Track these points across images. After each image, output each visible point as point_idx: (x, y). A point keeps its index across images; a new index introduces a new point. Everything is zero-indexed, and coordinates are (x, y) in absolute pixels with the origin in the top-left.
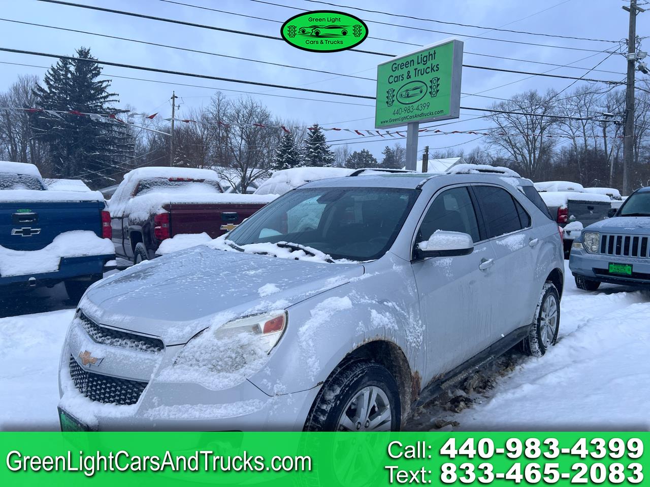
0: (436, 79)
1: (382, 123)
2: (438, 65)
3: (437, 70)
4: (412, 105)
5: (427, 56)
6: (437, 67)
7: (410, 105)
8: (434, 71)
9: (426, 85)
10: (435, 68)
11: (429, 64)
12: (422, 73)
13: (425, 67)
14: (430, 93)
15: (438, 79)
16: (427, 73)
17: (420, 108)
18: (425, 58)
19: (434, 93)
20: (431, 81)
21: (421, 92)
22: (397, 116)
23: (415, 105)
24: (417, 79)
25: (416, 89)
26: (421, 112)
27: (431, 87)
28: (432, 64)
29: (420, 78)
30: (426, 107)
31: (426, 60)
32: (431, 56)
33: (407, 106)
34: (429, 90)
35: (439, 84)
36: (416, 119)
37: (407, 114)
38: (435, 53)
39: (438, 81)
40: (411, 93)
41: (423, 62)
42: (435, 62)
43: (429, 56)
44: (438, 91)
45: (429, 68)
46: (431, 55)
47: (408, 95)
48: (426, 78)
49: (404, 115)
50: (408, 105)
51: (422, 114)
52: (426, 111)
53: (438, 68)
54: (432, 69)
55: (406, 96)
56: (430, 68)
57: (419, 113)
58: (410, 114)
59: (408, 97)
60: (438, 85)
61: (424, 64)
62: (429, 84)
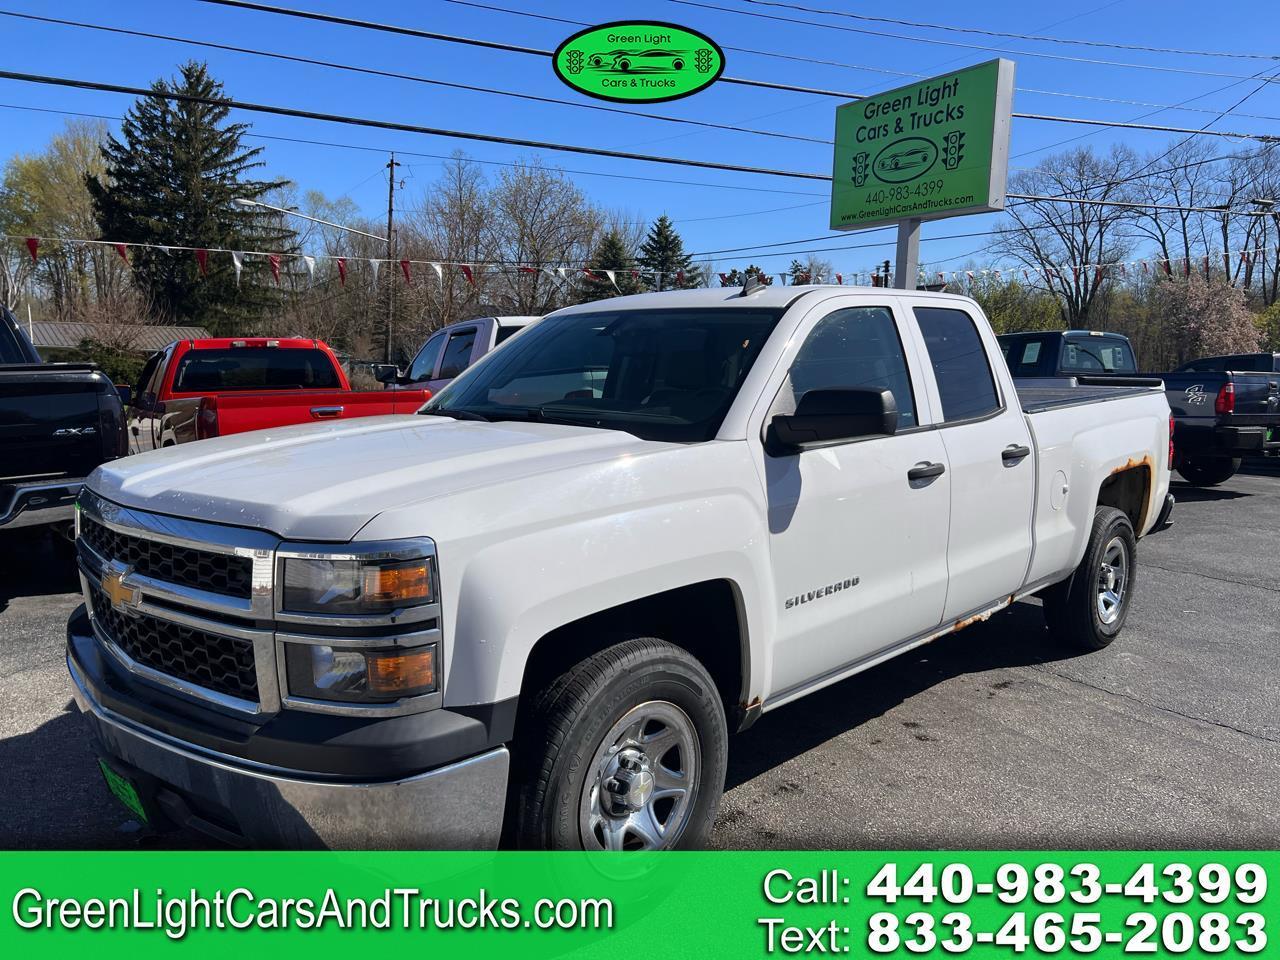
0: (958, 134)
1: (843, 218)
2: (962, 107)
3: (958, 117)
4: (907, 184)
5: (938, 90)
6: (959, 111)
7: (903, 185)
8: (953, 119)
10: (955, 114)
11: (942, 105)
12: (928, 122)
13: (935, 110)
14: (945, 161)
15: (962, 135)
16: (937, 122)
17: (923, 190)
18: (935, 93)
19: (952, 162)
20: (946, 139)
21: (925, 159)
22: (874, 207)
23: (913, 185)
24: (916, 133)
25: (915, 153)
26: (927, 198)
27: (945, 150)
28: (948, 105)
29: (922, 132)
30: (937, 189)
31: (938, 98)
32: (947, 90)
33: (896, 186)
34: (942, 155)
35: (963, 145)
36: (915, 213)
37: (894, 203)
38: (956, 84)
39: (960, 138)
40: (902, 161)
41: (929, 101)
42: (954, 102)
43: (944, 88)
44: (960, 158)
45: (942, 112)
46: (949, 87)
47: (897, 164)
48: (936, 133)
49: (887, 205)
50: (898, 185)
51: (928, 203)
52: (935, 197)
53: (962, 113)
54: (949, 115)
55: (893, 166)
56: (945, 114)
57: (922, 200)
58: (904, 203)
59: (897, 167)
60: (961, 147)
61: (931, 105)
62: (942, 144)
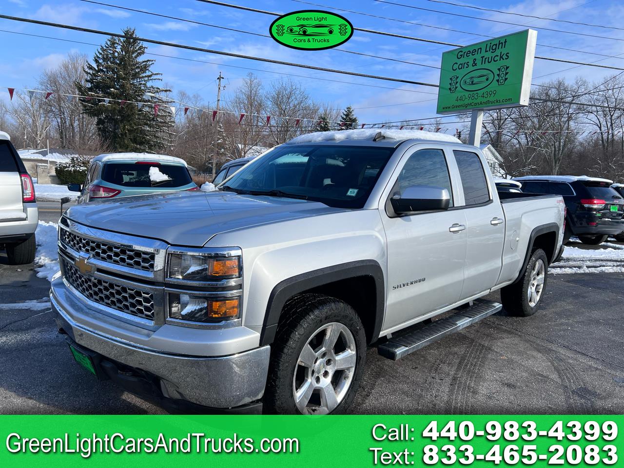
0: (505, 67)
1: (444, 108)
2: (508, 53)
3: (506, 59)
4: (476, 92)
5: (496, 45)
6: (506, 55)
7: (475, 92)
8: (503, 59)
9: (493, 73)
10: (504, 57)
11: (498, 52)
12: (490, 61)
13: (495, 54)
14: (498, 81)
15: (507, 68)
16: (495, 61)
17: (485, 95)
18: (494, 46)
20: (499, 69)
21: (487, 79)
22: (460, 103)
23: (480, 93)
24: (484, 66)
25: (483, 76)
26: (488, 99)
27: (498, 75)
28: (501, 52)
29: (487, 66)
30: (493, 95)
31: (495, 49)
32: (501, 45)
33: (471, 93)
34: (497, 78)
36: (481, 107)
37: (470, 101)
38: (505, 42)
39: (506, 69)
40: (476, 80)
41: (491, 50)
42: (504, 51)
43: (499, 44)
44: (506, 79)
45: (498, 56)
46: (502, 43)
47: (472, 82)
48: (494, 66)
49: (467, 102)
50: (473, 92)
51: (488, 102)
52: (492, 99)
53: (508, 56)
54: (501, 57)
55: (471, 83)
56: (499, 56)
57: (485, 100)
58: (475, 101)
59: (472, 83)
60: (507, 73)
61: (492, 52)
62: (496, 72)
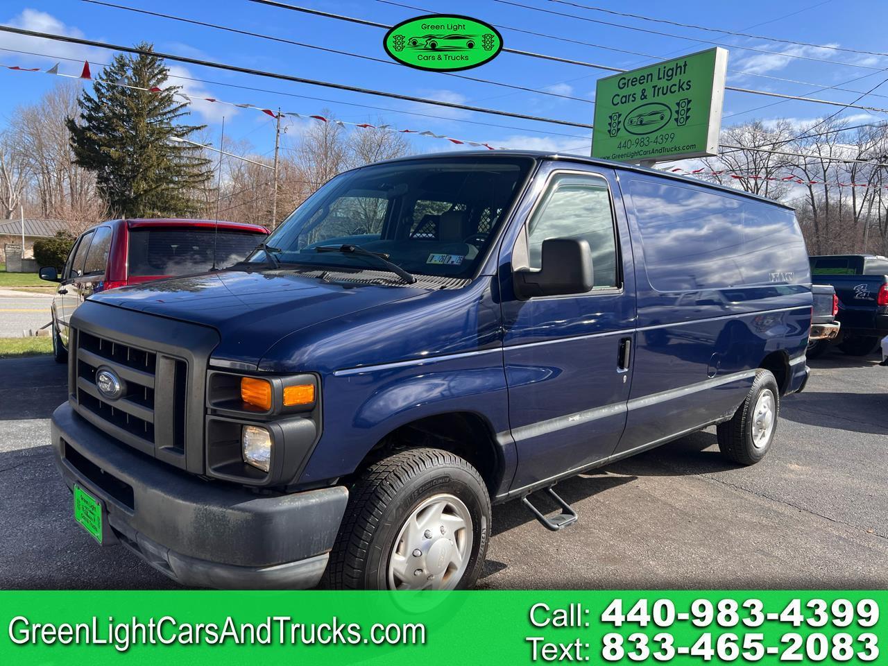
0: (686, 101)
2: (689, 81)
3: (687, 89)
4: (648, 135)
5: (672, 70)
6: (687, 84)
7: (645, 136)
8: (683, 90)
9: (669, 108)
10: (685, 86)
11: (675, 80)
12: (665, 92)
13: (670, 83)
14: (676, 120)
15: (689, 102)
16: (671, 92)
17: (659, 140)
18: (670, 72)
19: (682, 120)
20: (678, 104)
21: (662, 118)
22: (623, 151)
23: (653, 137)
24: (657, 99)
25: (655, 114)
26: (662, 145)
27: (677, 112)
28: (680, 80)
29: (661, 99)
30: (670, 139)
31: (672, 75)
32: (679, 69)
33: (640, 137)
34: (675, 116)
35: (690, 109)
36: (653, 156)
37: (639, 148)
38: (685, 65)
39: (688, 104)
40: (646, 119)
41: (666, 77)
42: (684, 78)
43: (677, 68)
44: (688, 118)
45: (675, 85)
46: (680, 67)
47: (641, 121)
48: (671, 100)
49: (634, 149)
50: (642, 136)
51: (663, 149)
52: (668, 145)
53: (690, 86)
54: (680, 87)
55: (639, 123)
56: (678, 86)
57: (658, 147)
58: (645, 149)
59: (641, 124)
60: (688, 110)
61: (668, 80)
62: (674, 108)
